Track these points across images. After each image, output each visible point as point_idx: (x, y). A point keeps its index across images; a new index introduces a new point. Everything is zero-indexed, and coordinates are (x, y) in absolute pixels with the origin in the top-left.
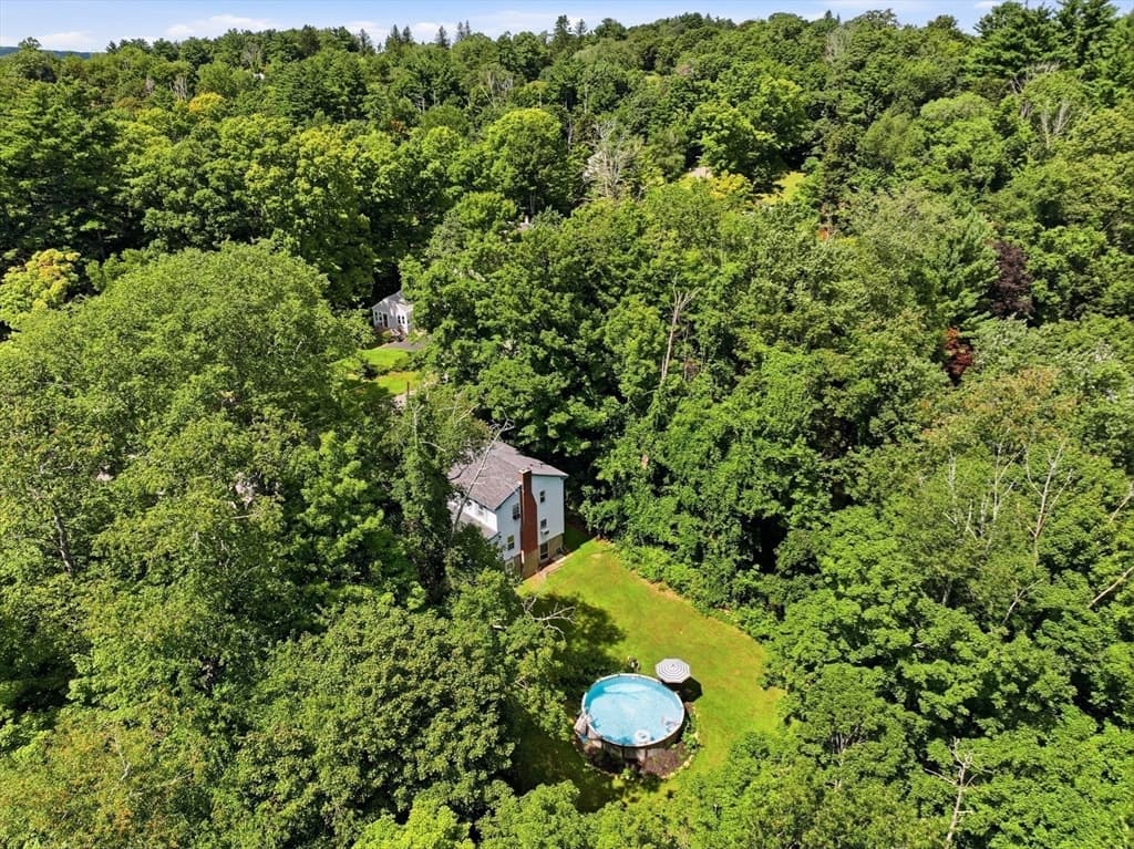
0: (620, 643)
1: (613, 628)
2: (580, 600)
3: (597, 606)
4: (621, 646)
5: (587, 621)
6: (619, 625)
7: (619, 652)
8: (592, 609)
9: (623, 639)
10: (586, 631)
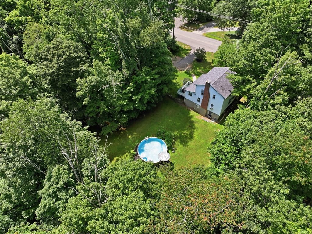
0: (182, 145)
1: (187, 142)
2: (195, 130)
3: (194, 135)
4: (181, 146)
5: (187, 134)
6: (189, 144)
7: (178, 146)
8: (193, 134)
9: (184, 146)
10: (183, 134)
